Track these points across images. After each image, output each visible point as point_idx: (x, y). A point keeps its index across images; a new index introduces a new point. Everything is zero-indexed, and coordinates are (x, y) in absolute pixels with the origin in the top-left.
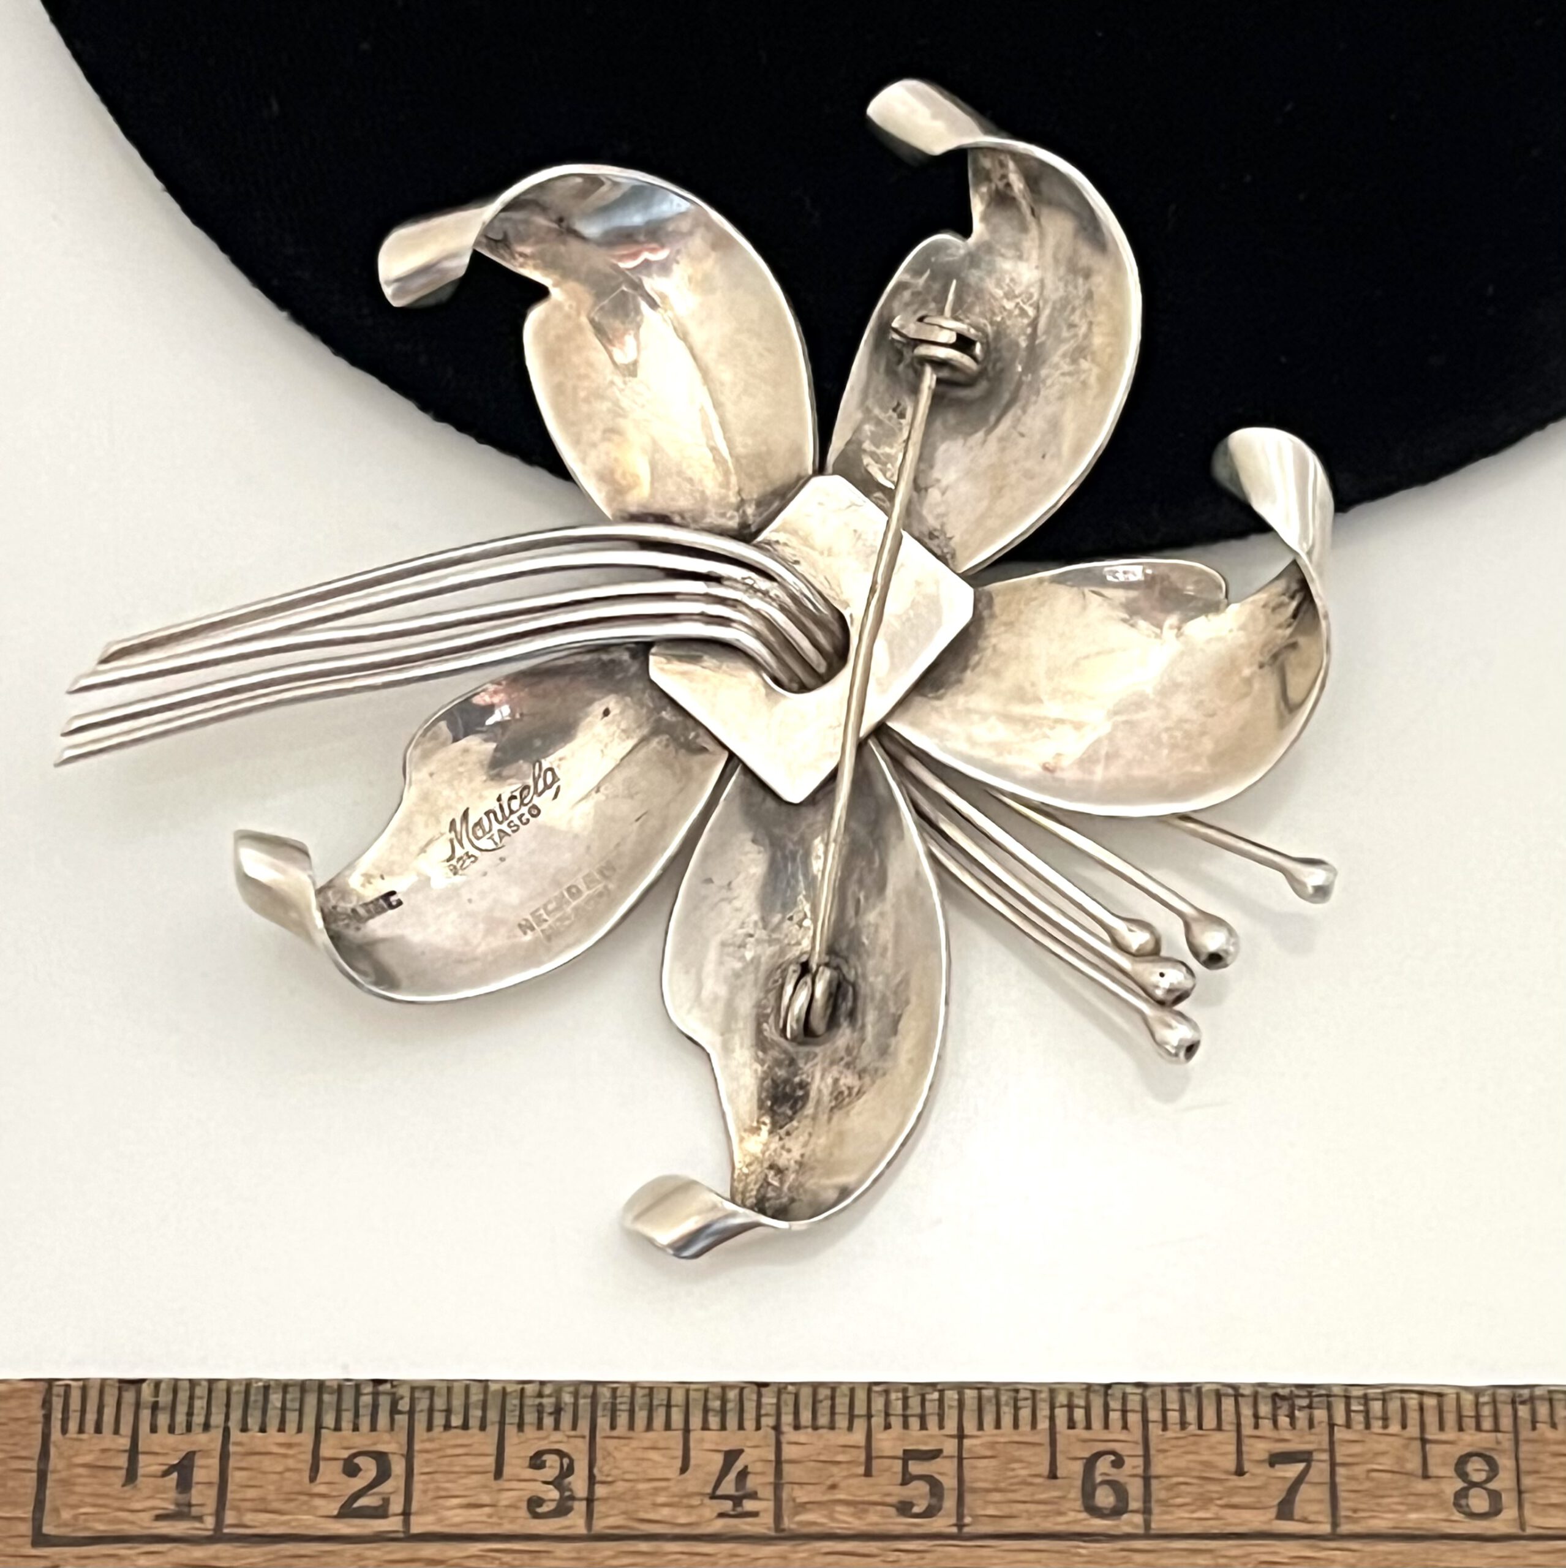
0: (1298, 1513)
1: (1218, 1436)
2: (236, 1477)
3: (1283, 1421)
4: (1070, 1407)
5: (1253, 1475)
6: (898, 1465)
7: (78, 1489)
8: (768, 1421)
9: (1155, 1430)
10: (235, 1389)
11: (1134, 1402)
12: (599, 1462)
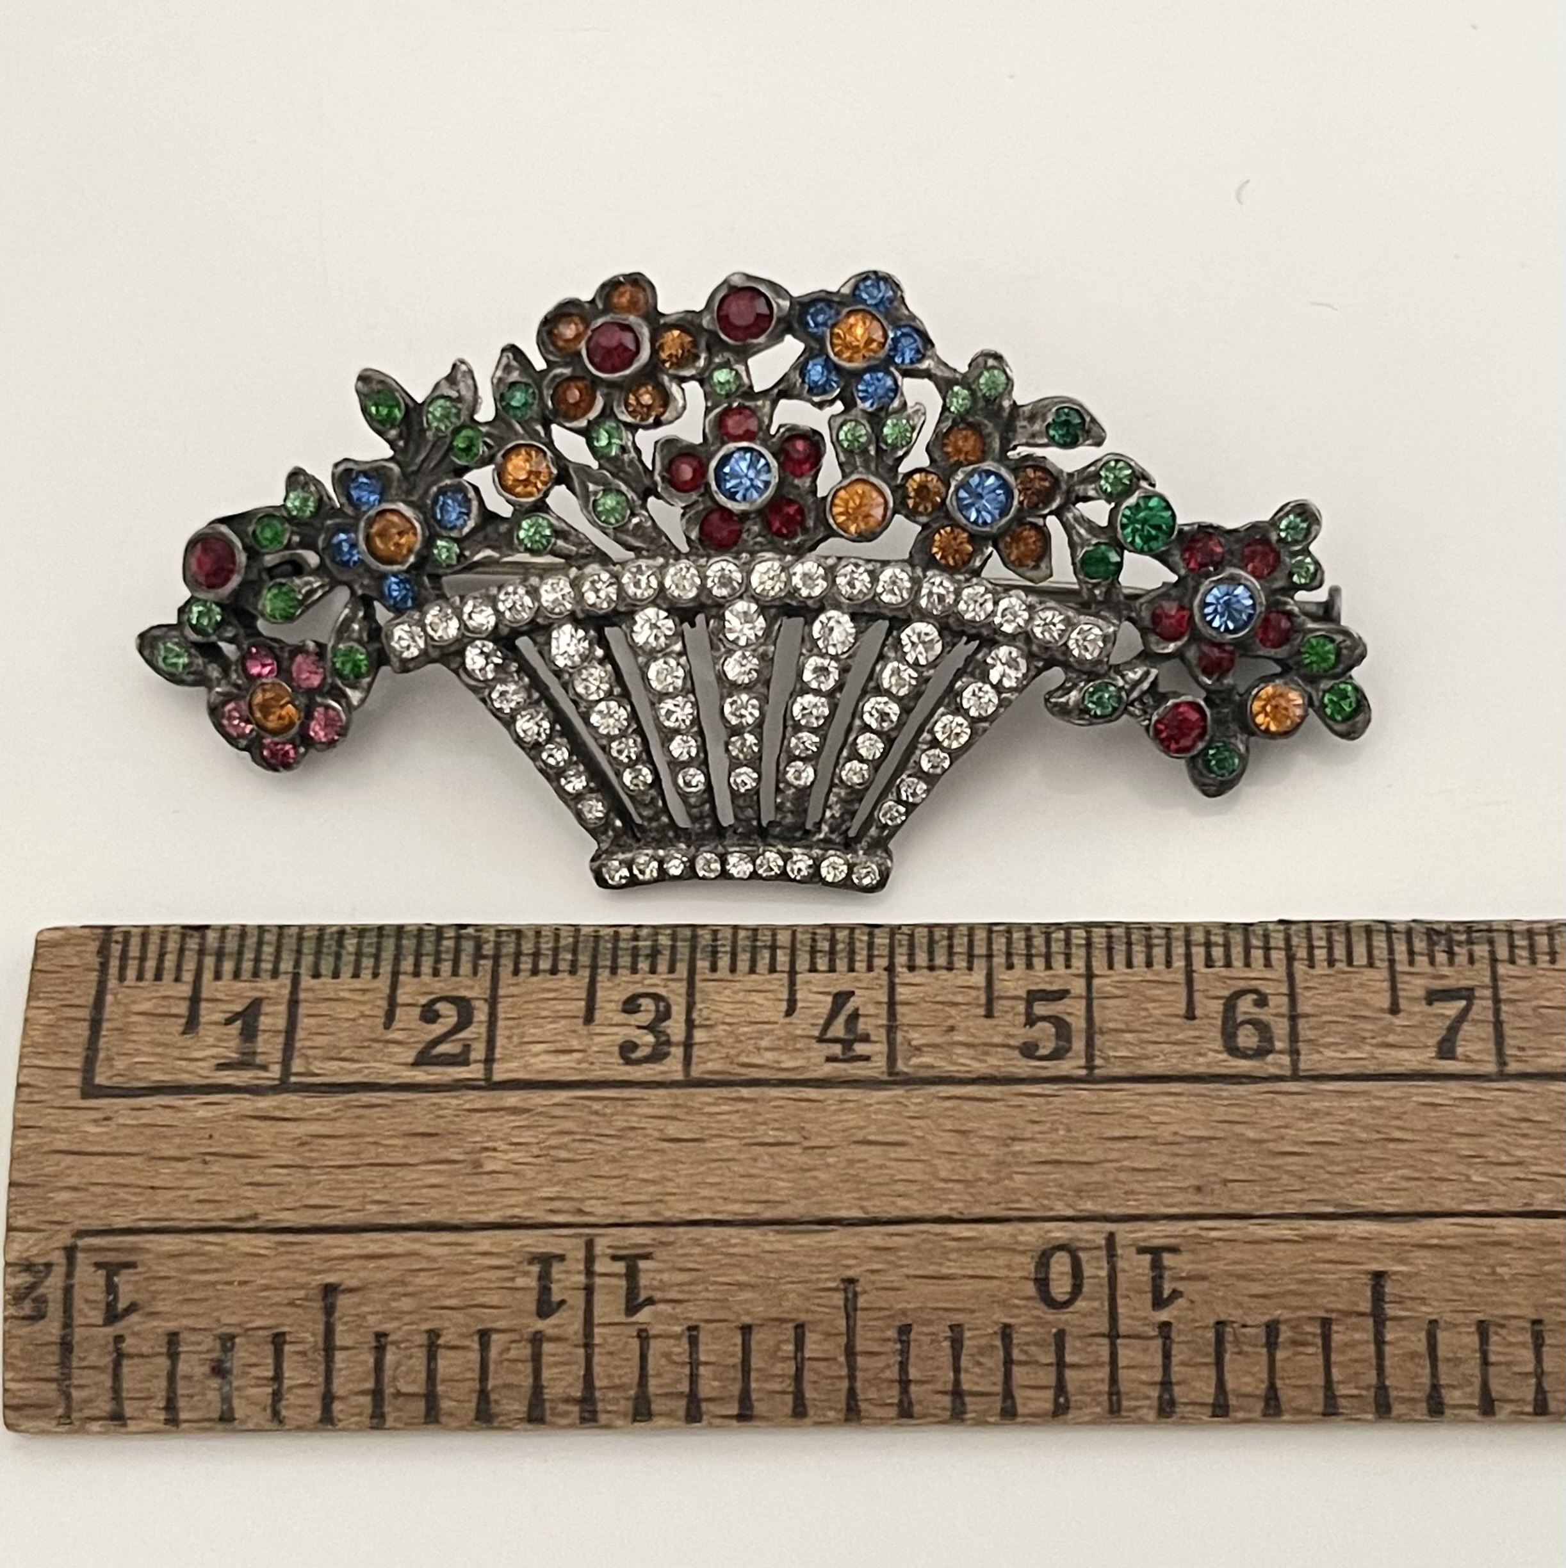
0: (1460, 1050)
1: (1370, 973)
2: (304, 1023)
3: (1441, 957)
4: (1208, 945)
5: (1411, 1014)
6: (1021, 1007)
7: (135, 1038)
8: (881, 962)
9: (1300, 967)
10: (306, 934)
11: (1277, 940)
12: (699, 1006)
